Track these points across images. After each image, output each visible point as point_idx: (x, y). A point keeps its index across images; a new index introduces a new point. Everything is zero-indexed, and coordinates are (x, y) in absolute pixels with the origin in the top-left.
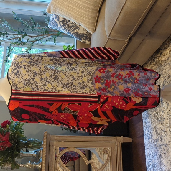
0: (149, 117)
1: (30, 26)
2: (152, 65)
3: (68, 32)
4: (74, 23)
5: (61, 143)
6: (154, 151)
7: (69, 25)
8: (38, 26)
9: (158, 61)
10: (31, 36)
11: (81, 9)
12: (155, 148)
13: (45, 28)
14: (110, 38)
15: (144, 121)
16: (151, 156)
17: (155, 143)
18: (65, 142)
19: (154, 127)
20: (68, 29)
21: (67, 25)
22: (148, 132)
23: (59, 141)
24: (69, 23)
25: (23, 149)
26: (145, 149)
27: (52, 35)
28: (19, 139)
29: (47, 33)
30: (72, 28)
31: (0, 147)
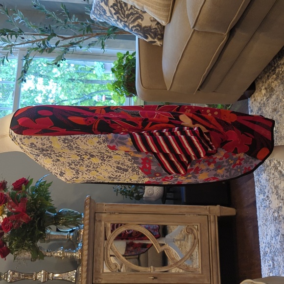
0: (265, 170)
1: (60, 20)
2: (270, 80)
3: (124, 24)
4: (133, 9)
5: (114, 216)
6: (273, 228)
7: (125, 12)
8: (74, 19)
9: (281, 72)
10: (62, 37)
12: (276, 223)
13: (86, 23)
14: (196, 29)
15: (256, 179)
16: (269, 237)
17: (276, 215)
18: (120, 214)
19: (273, 187)
20: (123, 20)
21: (122, 11)
22: (264, 196)
23: (111, 213)
24: (125, 9)
25: (51, 226)
26: (259, 225)
27: (98, 34)
28: (43, 209)
29: (89, 32)
30: (130, 18)
31: (12, 222)
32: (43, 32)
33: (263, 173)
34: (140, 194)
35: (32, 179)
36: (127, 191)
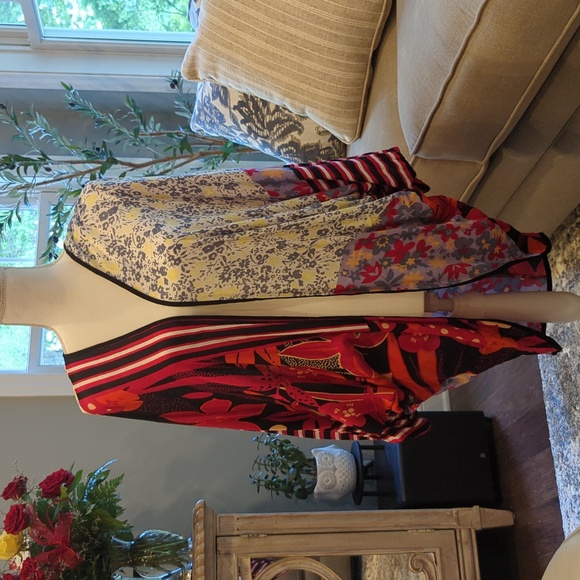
0: (576, 433)
1: (124, 130)
2: (573, 245)
3: (263, 142)
4: (281, 111)
5: (256, 542)
7: (263, 117)
8: (153, 126)
10: (130, 165)
11: (307, 58)
13: (177, 134)
14: (420, 155)
15: (555, 450)
18: (269, 538)
20: (260, 133)
21: (257, 117)
23: (250, 536)
24: (265, 111)
25: (124, 569)
27: (202, 155)
28: (106, 535)
29: (185, 152)
30: (275, 129)
31: (42, 569)
32: (91, 157)
33: (570, 439)
34: (307, 487)
35: (81, 472)
36: (279, 481)
